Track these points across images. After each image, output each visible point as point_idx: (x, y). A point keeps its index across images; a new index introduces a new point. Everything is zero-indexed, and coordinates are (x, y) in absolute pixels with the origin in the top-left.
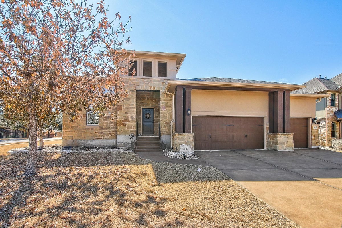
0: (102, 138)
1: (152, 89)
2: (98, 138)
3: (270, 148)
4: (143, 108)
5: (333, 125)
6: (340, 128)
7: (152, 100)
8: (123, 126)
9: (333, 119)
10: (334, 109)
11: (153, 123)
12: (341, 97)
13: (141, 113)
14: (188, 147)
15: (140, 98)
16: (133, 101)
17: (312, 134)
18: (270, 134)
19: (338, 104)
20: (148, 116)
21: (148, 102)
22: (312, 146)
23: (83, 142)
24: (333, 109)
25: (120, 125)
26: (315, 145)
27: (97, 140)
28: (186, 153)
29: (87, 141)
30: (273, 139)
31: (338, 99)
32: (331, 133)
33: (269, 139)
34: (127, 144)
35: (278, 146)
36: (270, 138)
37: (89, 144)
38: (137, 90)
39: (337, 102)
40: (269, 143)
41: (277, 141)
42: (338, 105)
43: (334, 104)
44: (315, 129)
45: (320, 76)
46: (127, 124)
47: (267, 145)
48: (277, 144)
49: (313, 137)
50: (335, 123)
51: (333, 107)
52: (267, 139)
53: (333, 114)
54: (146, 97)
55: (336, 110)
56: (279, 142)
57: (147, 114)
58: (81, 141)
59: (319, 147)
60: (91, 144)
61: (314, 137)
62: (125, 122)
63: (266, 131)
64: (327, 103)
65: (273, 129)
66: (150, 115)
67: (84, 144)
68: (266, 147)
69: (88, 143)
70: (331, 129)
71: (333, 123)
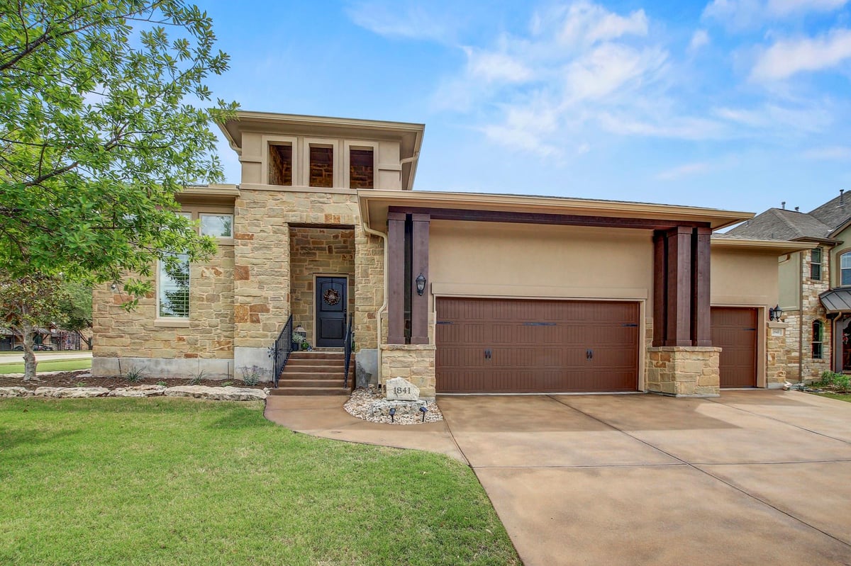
0: (195, 356)
1: (332, 222)
2: (188, 356)
3: (654, 389)
4: (318, 275)
5: (816, 327)
6: (832, 336)
7: (342, 255)
8: (252, 321)
9: (816, 311)
10: (819, 286)
11: (345, 315)
12: (835, 257)
13: (312, 289)
14: (410, 385)
15: (310, 249)
16: (281, 253)
17: (767, 351)
18: (655, 349)
19: (830, 274)
20: (332, 297)
21: (331, 261)
22: (767, 382)
23: (147, 363)
24: (816, 286)
25: (243, 320)
26: (775, 381)
27: (184, 360)
28: (404, 403)
29: (157, 363)
30: (664, 365)
31: (829, 261)
32: (811, 347)
33: (652, 363)
34: (263, 371)
35: (677, 384)
36: (654, 362)
37: (162, 371)
38: (291, 225)
39: (825, 269)
40: (652, 375)
41: (673, 368)
42: (827, 276)
43: (819, 275)
44: (777, 338)
45: (784, 203)
46: (262, 316)
47: (647, 380)
48: (674, 378)
49: (770, 358)
50: (821, 323)
51: (818, 281)
52: (646, 363)
53: (817, 299)
54: (327, 246)
55: (825, 290)
56: (678, 372)
57: (329, 291)
58: (140, 361)
59: (785, 385)
60: (168, 371)
61: (773, 358)
62: (255, 312)
63: (646, 342)
64: (801, 272)
65: (664, 336)
66: (336, 295)
67: (149, 370)
68: (645, 385)
69: (159, 368)
70: (811, 336)
71: (817, 321)
